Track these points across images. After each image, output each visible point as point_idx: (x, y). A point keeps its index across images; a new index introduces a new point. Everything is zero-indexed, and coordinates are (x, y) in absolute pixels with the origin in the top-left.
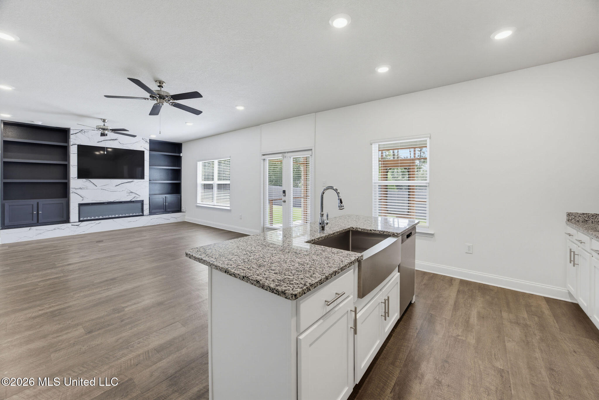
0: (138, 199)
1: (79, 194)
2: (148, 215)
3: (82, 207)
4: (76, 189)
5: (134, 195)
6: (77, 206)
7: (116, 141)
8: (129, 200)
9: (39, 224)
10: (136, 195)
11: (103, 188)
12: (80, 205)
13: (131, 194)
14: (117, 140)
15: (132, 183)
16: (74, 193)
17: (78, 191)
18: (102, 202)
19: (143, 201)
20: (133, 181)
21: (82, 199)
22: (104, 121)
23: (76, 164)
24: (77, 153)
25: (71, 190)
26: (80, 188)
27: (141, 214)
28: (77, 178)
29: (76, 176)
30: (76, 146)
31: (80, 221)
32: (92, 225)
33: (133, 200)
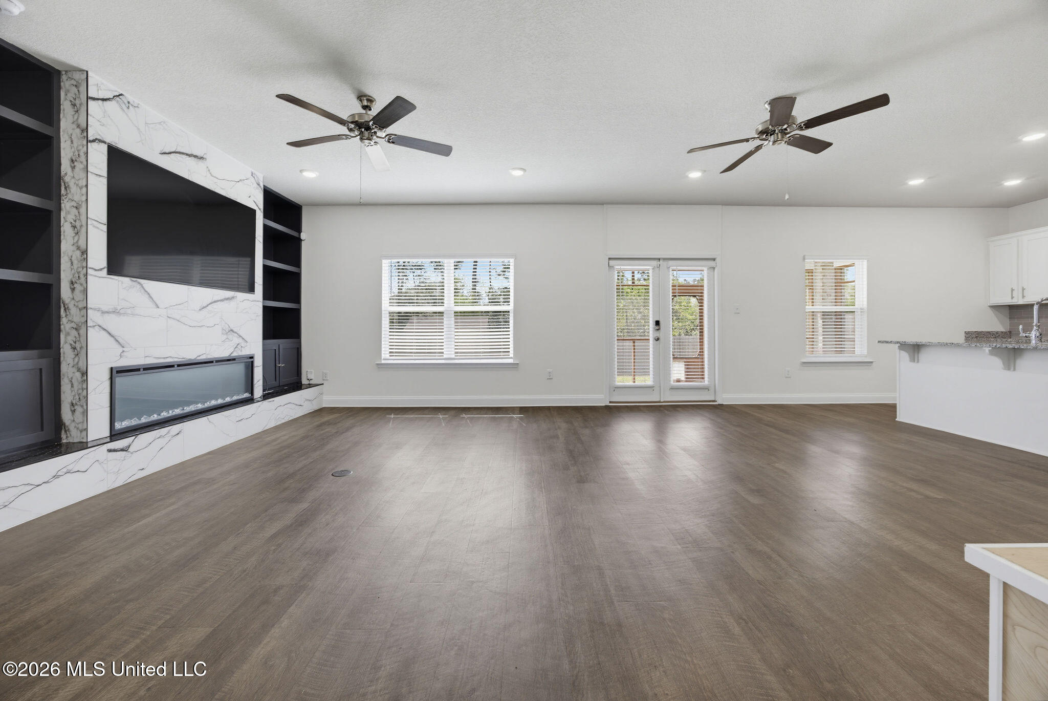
1: (113, 333)
2: (261, 399)
3: (120, 380)
4: (103, 312)
5: (235, 340)
6: (107, 376)
10: (240, 340)
12: (116, 373)
13: (230, 336)
15: (233, 303)
16: (97, 328)
17: (110, 322)
18: (171, 361)
19: (252, 358)
20: (233, 298)
21: (121, 349)
23: (104, 217)
24: (105, 173)
25: (91, 317)
26: (115, 312)
27: (250, 395)
28: (106, 270)
29: (104, 263)
30: (105, 150)
31: (116, 435)
33: (235, 354)
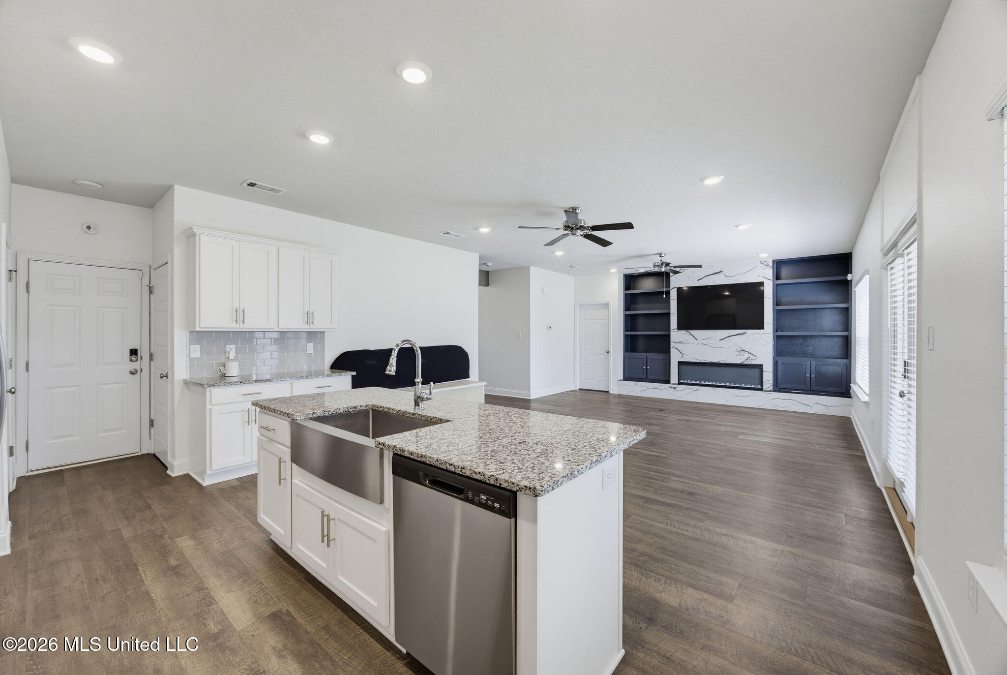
0: (754, 362)
1: (679, 350)
2: (770, 391)
3: (683, 367)
4: (676, 343)
5: (746, 355)
6: (677, 364)
7: (720, 275)
8: (739, 362)
9: (648, 380)
10: (751, 356)
11: (704, 342)
12: (681, 364)
13: (742, 353)
14: (722, 273)
15: (743, 336)
16: (674, 348)
17: (678, 346)
18: (704, 361)
19: (761, 367)
20: (744, 333)
21: (683, 356)
22: (660, 255)
23: (676, 312)
24: (676, 298)
25: (672, 345)
26: (680, 343)
27: (759, 387)
28: (677, 329)
29: (676, 327)
30: (676, 289)
31: (680, 384)
32: (688, 391)
33: (746, 362)
